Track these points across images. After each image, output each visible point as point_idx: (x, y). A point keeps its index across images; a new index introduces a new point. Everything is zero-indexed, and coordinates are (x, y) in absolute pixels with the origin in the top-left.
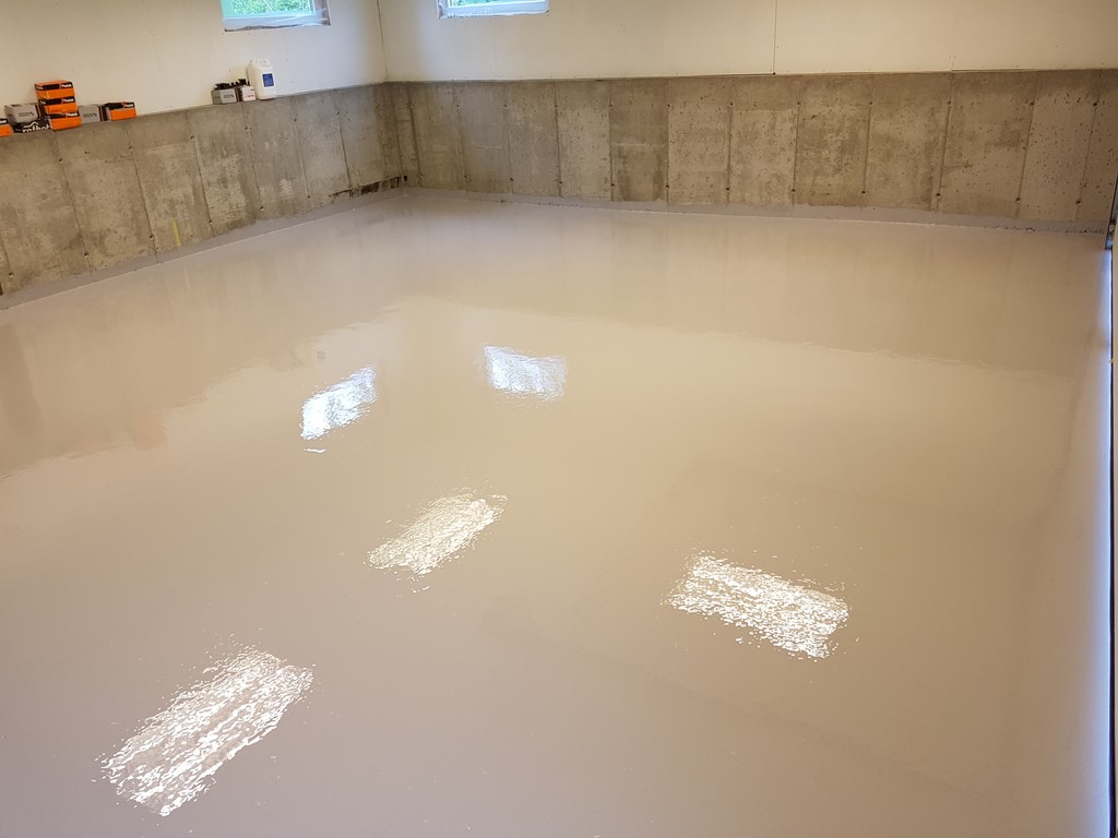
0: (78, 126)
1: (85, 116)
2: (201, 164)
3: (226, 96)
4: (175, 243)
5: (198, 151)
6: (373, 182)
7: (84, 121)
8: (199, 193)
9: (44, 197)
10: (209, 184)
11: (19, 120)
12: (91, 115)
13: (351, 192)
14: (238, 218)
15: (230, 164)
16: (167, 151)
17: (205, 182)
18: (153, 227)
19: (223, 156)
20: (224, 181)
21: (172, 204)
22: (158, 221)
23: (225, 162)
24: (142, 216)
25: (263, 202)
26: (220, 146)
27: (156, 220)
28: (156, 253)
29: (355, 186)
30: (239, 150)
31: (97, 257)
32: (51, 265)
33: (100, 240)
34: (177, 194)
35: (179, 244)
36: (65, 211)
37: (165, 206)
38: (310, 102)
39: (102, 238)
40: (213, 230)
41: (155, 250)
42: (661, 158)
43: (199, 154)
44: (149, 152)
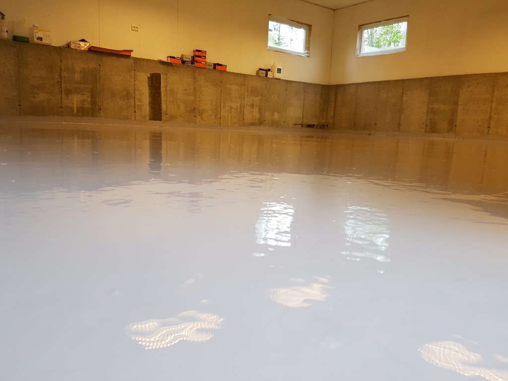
0: (205, 68)
1: (208, 65)
2: (246, 96)
3: (261, 73)
4: (228, 123)
5: (246, 91)
6: (312, 124)
7: (207, 67)
8: (242, 107)
9: (186, 90)
10: (247, 105)
11: (185, 59)
12: (210, 65)
13: (302, 125)
14: (254, 122)
15: (257, 100)
16: (234, 88)
17: (245, 104)
18: (222, 115)
19: (255, 96)
20: (252, 106)
21: (231, 108)
22: (224, 113)
23: (255, 98)
24: (219, 109)
25: (266, 119)
26: (254, 92)
27: (223, 112)
28: (220, 125)
29: (304, 123)
30: (261, 96)
31: (198, 119)
32: (182, 116)
33: (201, 113)
34: (234, 105)
35: (229, 124)
36: (192, 98)
37: (228, 108)
38: (294, 84)
39: (202, 112)
40: (244, 123)
41: (220, 124)
42: (454, 112)
43: (246, 92)
44: (228, 86)
